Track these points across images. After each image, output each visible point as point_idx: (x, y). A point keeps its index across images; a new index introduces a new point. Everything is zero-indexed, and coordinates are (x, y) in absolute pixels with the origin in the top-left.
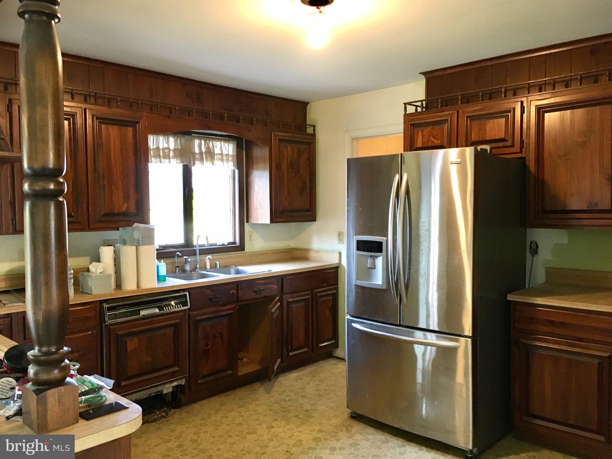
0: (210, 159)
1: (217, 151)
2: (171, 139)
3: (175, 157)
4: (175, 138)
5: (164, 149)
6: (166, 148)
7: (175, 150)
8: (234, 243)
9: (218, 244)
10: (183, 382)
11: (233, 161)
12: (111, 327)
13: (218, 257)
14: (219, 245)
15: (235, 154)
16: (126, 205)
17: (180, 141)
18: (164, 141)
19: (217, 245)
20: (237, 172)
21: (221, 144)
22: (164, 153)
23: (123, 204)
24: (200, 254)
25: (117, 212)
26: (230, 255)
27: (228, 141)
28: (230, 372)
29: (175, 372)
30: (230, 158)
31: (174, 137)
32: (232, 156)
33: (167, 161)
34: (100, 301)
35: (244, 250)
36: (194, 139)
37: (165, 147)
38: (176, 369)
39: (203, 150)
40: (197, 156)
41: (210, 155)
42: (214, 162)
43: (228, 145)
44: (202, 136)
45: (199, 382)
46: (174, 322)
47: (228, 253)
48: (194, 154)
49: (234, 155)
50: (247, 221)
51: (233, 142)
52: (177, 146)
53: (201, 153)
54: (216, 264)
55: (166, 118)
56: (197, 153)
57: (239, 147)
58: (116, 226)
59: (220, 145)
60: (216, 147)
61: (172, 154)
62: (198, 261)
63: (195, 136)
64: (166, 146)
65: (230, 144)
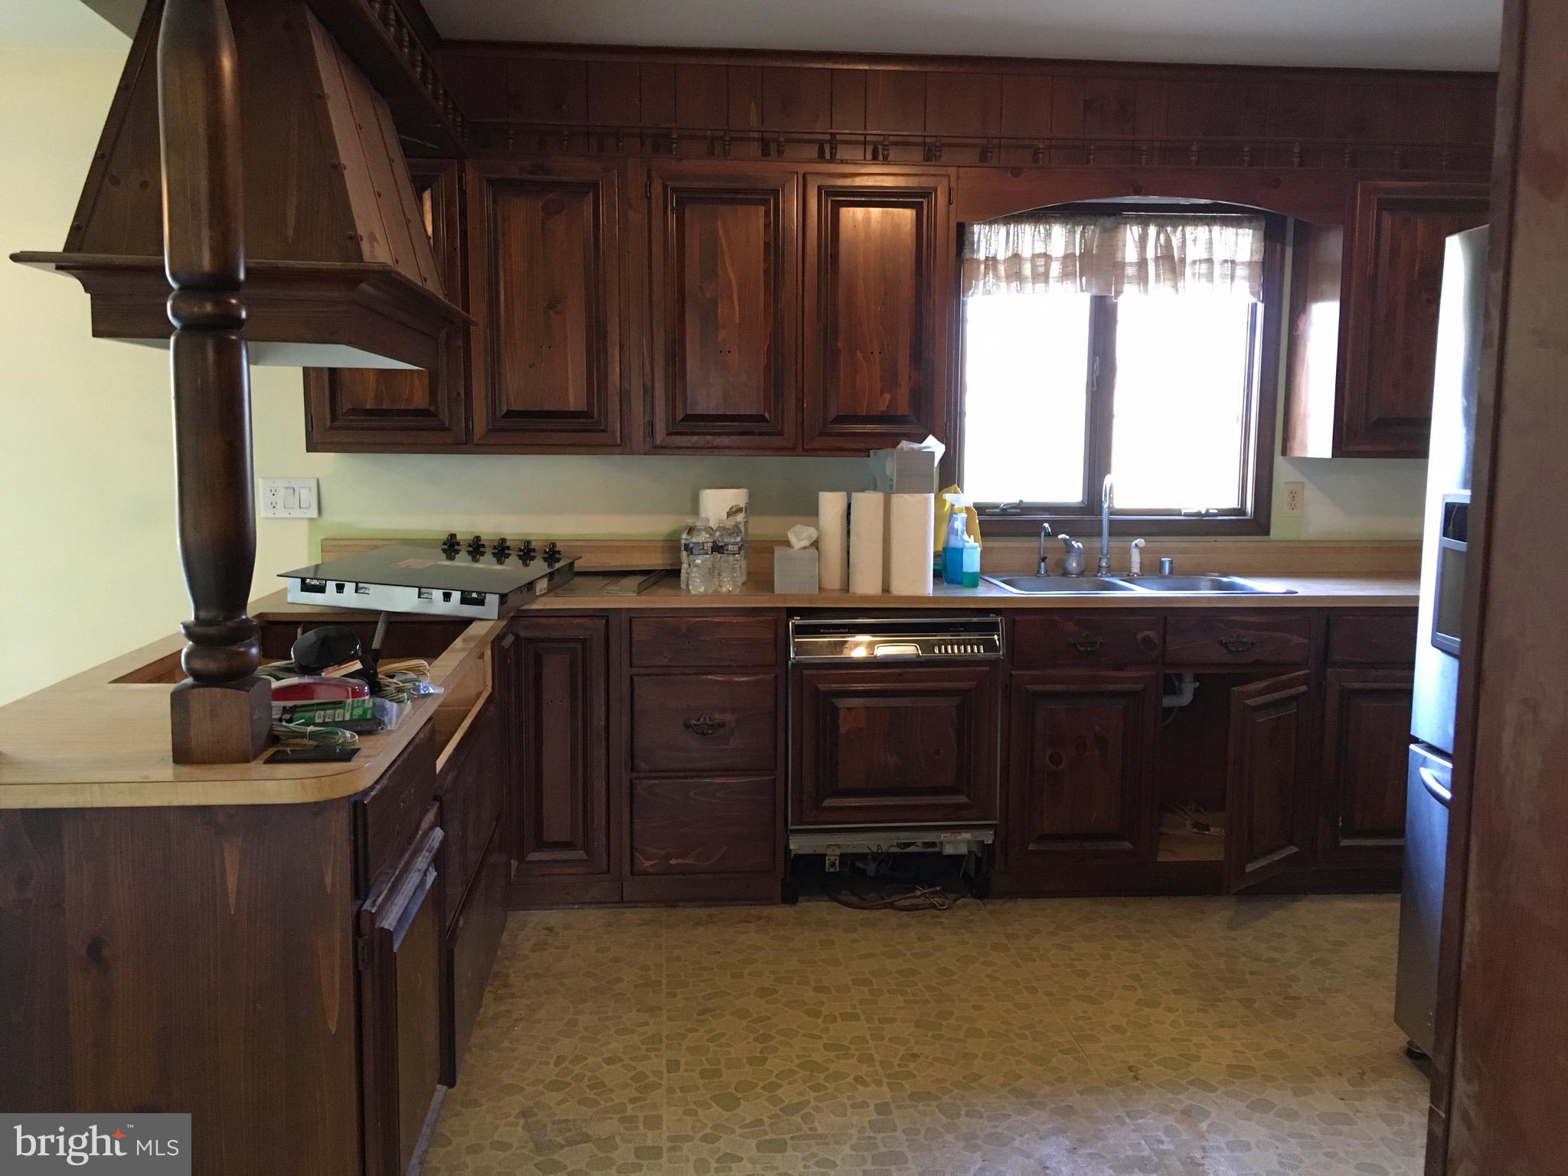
0: (1169, 276)
1: (1195, 252)
2: (1058, 231)
3: (1066, 275)
4: (1068, 227)
5: (1035, 257)
6: (1039, 255)
7: (1068, 258)
8: (1241, 511)
9: (1183, 511)
10: (988, 837)
11: (1250, 278)
12: (806, 672)
13: (1175, 545)
14: (1186, 515)
15: (1258, 257)
16: (887, 397)
17: (1083, 233)
18: (1037, 237)
19: (1180, 515)
20: (1261, 307)
21: (1210, 231)
22: (1034, 267)
23: (882, 394)
24: (1110, 534)
25: (864, 414)
26: (1218, 545)
27: (1235, 223)
28: (1128, 845)
29: (958, 807)
30: (1241, 272)
31: (1067, 225)
32: (1251, 264)
33: (1040, 287)
34: (789, 609)
35: (1267, 533)
36: (1126, 224)
37: (1037, 252)
38: (963, 799)
39: (1150, 253)
40: (1130, 271)
41: (1172, 264)
42: (1180, 285)
43: (1237, 234)
44: (1145, 214)
45: (1031, 847)
46: (962, 685)
47: (1213, 538)
48: (1123, 265)
49: (1256, 262)
50: (1284, 453)
51: (1254, 223)
52: (1071, 247)
53: (1142, 263)
54: (1161, 564)
55: (1009, 175)
56: (1131, 264)
57: (1272, 238)
58: (862, 446)
59: (1207, 235)
60: (1195, 240)
61: (1055, 268)
62: (1105, 552)
63: (1128, 217)
64: (1040, 248)
65: (1240, 231)
